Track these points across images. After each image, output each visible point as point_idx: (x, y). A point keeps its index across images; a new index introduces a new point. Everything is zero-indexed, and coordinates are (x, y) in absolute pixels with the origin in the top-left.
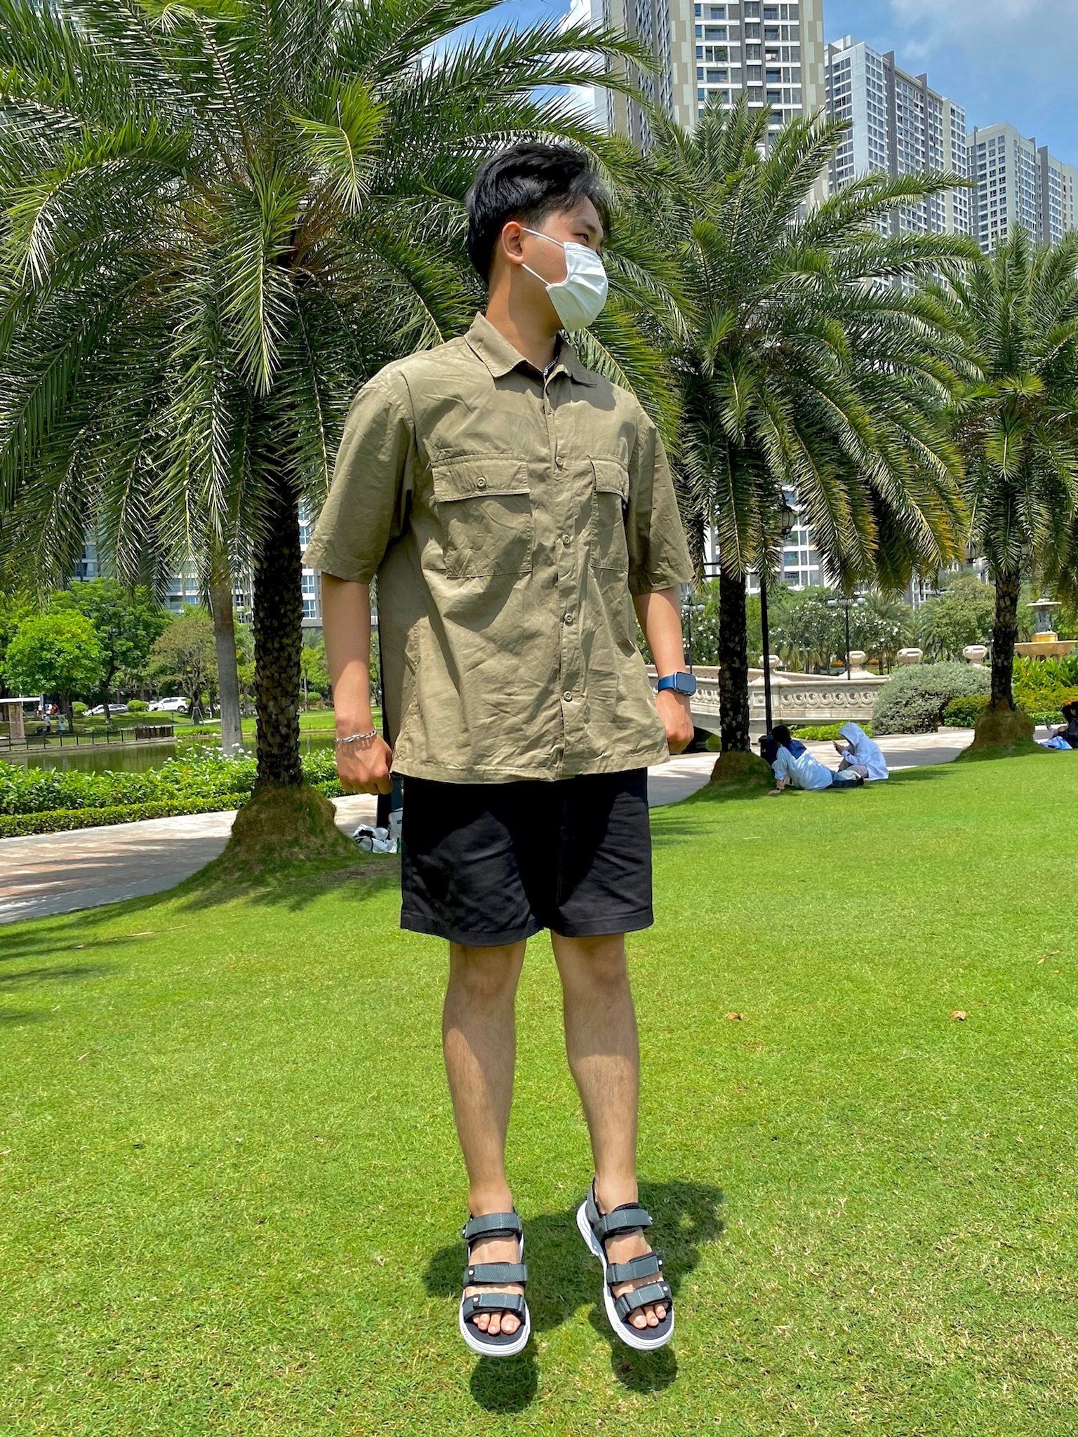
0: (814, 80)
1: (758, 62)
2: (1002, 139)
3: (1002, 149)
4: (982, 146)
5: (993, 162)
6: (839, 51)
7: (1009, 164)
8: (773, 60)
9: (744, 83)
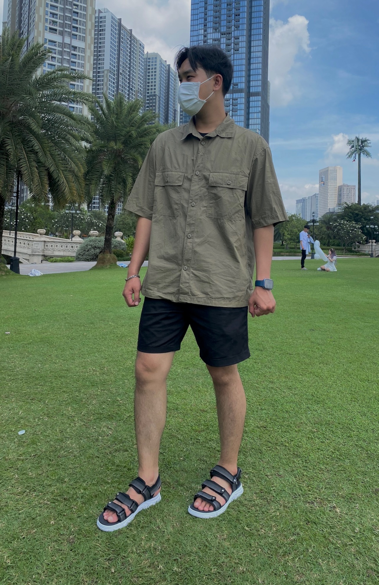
0: (91, 20)
1: (71, 8)
2: (156, 58)
3: (156, 62)
4: (149, 58)
5: (152, 65)
6: (102, 12)
7: (158, 67)
8: (76, 8)
9: (64, 13)
